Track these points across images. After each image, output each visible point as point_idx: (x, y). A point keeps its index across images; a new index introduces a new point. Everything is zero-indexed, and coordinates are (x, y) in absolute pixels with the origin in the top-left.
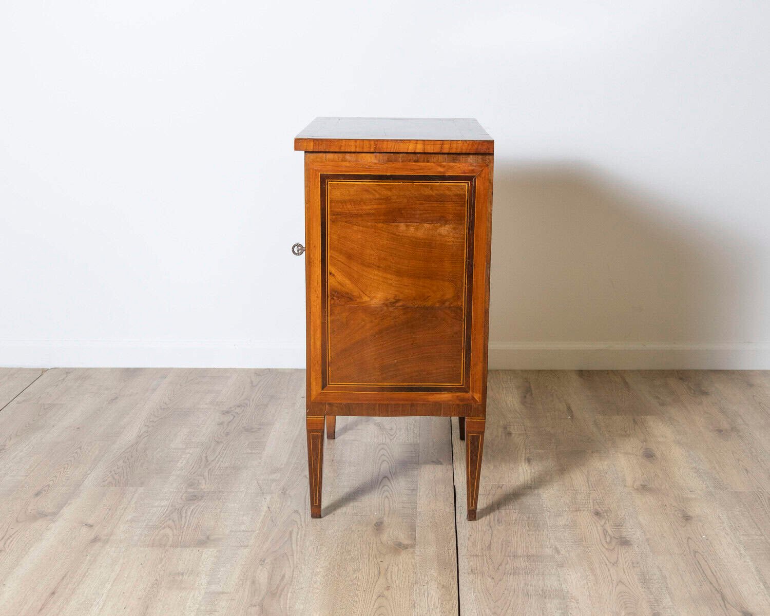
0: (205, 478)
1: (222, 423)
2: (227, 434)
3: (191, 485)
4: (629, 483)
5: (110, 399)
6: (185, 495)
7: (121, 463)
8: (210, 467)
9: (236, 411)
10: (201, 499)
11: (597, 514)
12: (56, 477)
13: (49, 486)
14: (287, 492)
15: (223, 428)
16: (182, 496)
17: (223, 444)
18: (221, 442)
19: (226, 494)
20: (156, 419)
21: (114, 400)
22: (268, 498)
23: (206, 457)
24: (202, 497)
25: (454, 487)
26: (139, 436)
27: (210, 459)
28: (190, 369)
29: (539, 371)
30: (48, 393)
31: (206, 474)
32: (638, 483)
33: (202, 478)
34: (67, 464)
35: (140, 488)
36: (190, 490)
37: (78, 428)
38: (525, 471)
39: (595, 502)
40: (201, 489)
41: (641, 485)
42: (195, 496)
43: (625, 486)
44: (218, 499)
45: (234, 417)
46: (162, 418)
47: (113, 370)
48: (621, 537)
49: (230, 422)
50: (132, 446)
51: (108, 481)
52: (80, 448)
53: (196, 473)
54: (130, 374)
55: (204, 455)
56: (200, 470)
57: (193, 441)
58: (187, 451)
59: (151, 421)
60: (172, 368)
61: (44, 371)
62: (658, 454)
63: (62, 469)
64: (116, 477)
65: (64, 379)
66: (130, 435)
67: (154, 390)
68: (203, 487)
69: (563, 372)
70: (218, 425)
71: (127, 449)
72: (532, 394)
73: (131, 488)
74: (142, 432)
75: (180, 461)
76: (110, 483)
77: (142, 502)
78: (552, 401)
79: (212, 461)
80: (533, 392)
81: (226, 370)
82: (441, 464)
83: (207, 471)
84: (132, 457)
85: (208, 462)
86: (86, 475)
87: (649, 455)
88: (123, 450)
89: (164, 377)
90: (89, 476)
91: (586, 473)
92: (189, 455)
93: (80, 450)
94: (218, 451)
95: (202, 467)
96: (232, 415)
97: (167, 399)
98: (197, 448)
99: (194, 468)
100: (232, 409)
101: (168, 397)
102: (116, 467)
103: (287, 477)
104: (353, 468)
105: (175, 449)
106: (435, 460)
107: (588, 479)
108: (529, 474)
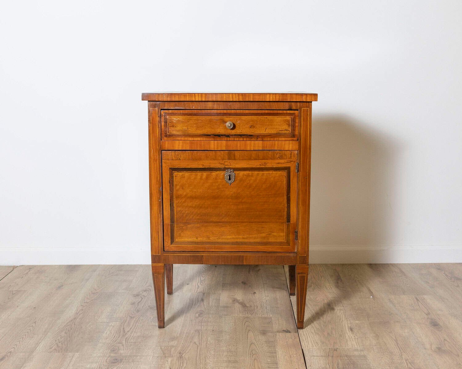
0: (123, 345)
1: (133, 304)
2: (138, 311)
3: (113, 351)
4: (428, 346)
5: (57, 287)
6: (109, 359)
7: (63, 334)
8: (127, 336)
9: (143, 294)
10: (121, 362)
12: (16, 345)
13: (11, 352)
14: (183, 355)
15: (135, 307)
16: (107, 360)
18: (134, 317)
19: (138, 357)
20: (88, 301)
21: (60, 287)
22: (170, 360)
23: (124, 328)
24: (121, 360)
25: (302, 349)
26: (77, 314)
27: (127, 329)
29: (343, 265)
30: (16, 282)
31: (124, 342)
32: (434, 347)
33: (121, 345)
34: (25, 335)
35: (76, 353)
36: (112, 355)
37: (34, 308)
38: (350, 337)
39: (407, 361)
40: (121, 353)
41: (437, 348)
42: (117, 359)
43: (425, 349)
44: (133, 361)
45: (142, 299)
46: (92, 300)
47: (60, 267)
49: (139, 302)
50: (72, 321)
51: (53, 348)
52: (35, 322)
53: (117, 341)
54: (72, 269)
55: (122, 327)
56: (120, 338)
57: (114, 316)
58: (110, 324)
59: (84, 302)
60: (99, 265)
61: (14, 267)
62: (441, 324)
63: (22, 339)
64: (60, 344)
65: (27, 273)
66: (70, 313)
67: (87, 280)
68: (122, 352)
70: (131, 304)
71: (68, 323)
72: (342, 281)
73: (70, 353)
74: (79, 310)
75: (105, 332)
76: (55, 349)
77: (78, 365)
78: (357, 285)
79: (128, 332)
80: (342, 279)
81: (135, 266)
82: (290, 333)
83: (124, 340)
84: (71, 329)
85: (124, 332)
86: (38, 344)
87: (435, 324)
88: (65, 324)
89: (94, 271)
90: (40, 344)
91: (395, 338)
92: (111, 327)
93: (35, 324)
94: (132, 324)
95: (121, 336)
96: (141, 297)
97: (96, 286)
98: (117, 321)
99: (115, 338)
100: (141, 293)
101: (97, 285)
102: (60, 337)
103: (182, 343)
104: (228, 336)
105: (101, 322)
106: (285, 329)
107: (397, 344)
108: (354, 340)
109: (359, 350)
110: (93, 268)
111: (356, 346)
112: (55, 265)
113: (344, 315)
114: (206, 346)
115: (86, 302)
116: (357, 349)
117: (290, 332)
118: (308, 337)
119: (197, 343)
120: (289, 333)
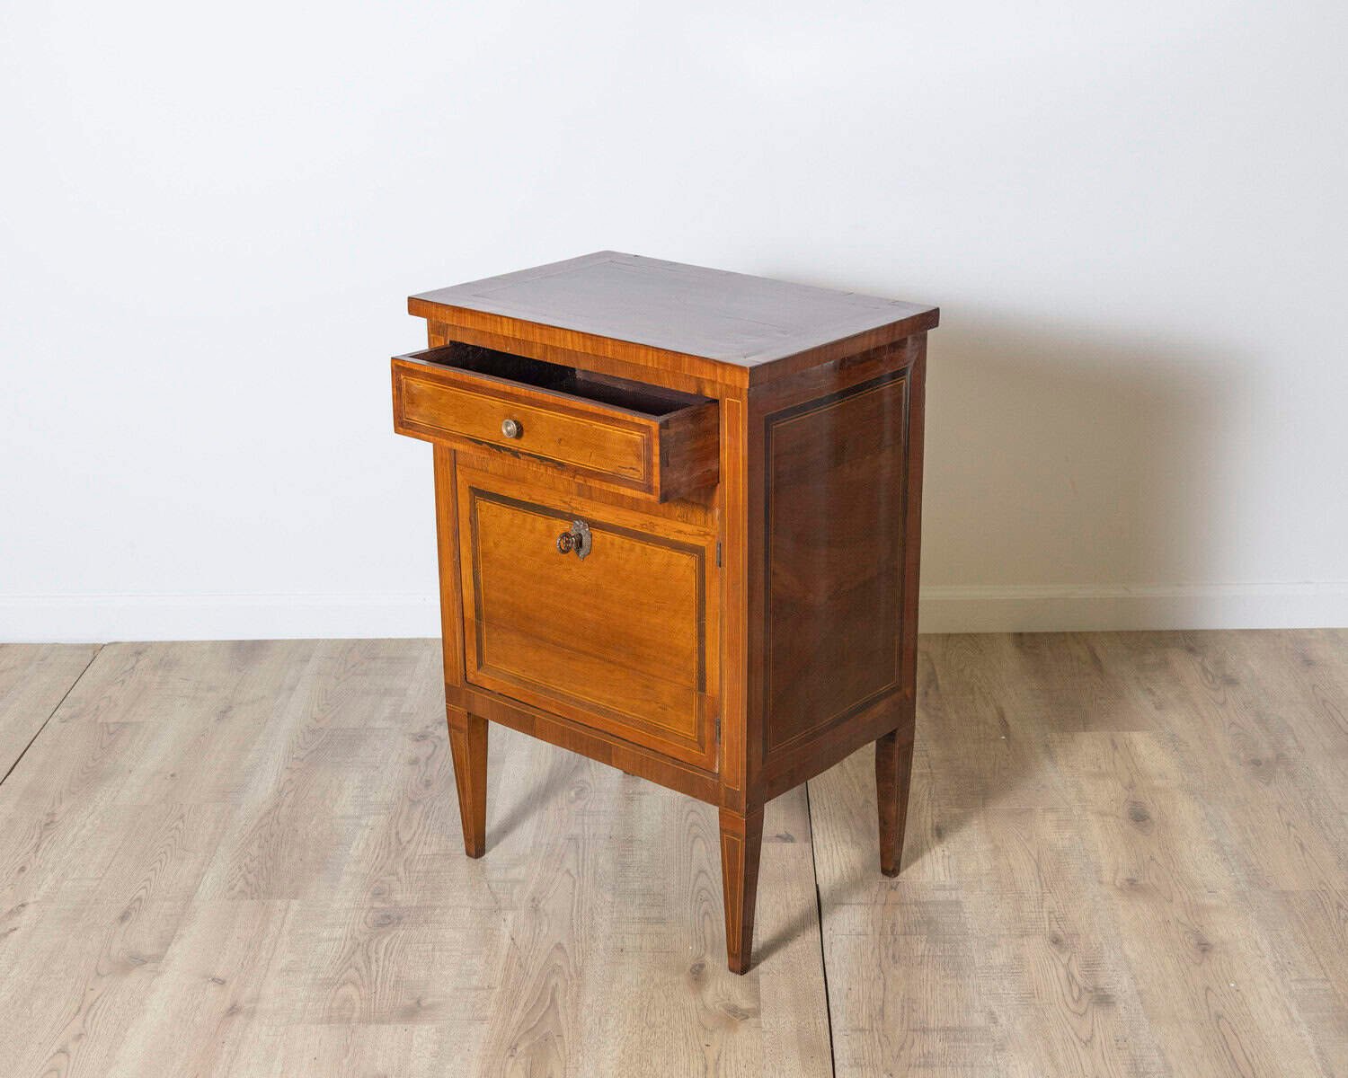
0: (399, 880)
1: (416, 761)
2: (428, 784)
3: (378, 894)
4: (1107, 876)
5: (218, 711)
6: (370, 914)
7: (254, 850)
8: (407, 855)
9: (437, 734)
10: (399, 923)
11: (1056, 941)
12: (149, 880)
13: (139, 899)
14: (541, 906)
15: (420, 771)
16: (366, 917)
17: (422, 807)
18: (419, 801)
19: (438, 910)
20: (302, 754)
21: (224, 714)
22: (510, 917)
23: (397, 833)
24: (400, 918)
26: (280, 792)
27: (405, 837)
28: (348, 641)
29: (948, 636)
30: (110, 697)
31: (401, 870)
32: (1122, 876)
33: (395, 878)
34: (165, 853)
35: (293, 901)
36: (377, 904)
37: (172, 776)
39: (1052, 916)
40: (396, 901)
41: (1128, 880)
42: (389, 917)
43: (1101, 883)
44: (426, 922)
45: (436, 746)
46: (312, 752)
47: (216, 645)
48: (1096, 989)
49: (428, 759)
50: (269, 813)
51: (237, 889)
52: (182, 818)
53: (384, 869)
54: (247, 652)
55: (394, 830)
56: (390, 861)
57: (372, 799)
58: (363, 822)
59: (293, 759)
60: (318, 640)
61: (97, 649)
62: (1154, 815)
63: (158, 865)
64: (251, 878)
65: (133, 668)
66: (263, 789)
67: (292, 689)
68: (399, 897)
69: (989, 636)
70: (411, 764)
71: (262, 819)
72: (937, 688)
73: (279, 902)
74: (282, 783)
75: (355, 844)
76: (242, 891)
77: (301, 931)
78: (974, 702)
79: (408, 842)
80: (940, 682)
81: (410, 643)
82: (792, 842)
83: (402, 864)
84: (272, 836)
85: (401, 844)
86: (199, 876)
87: (1139, 817)
88: (256, 821)
89: (306, 660)
90: (205, 877)
91: (1036, 856)
92: (367, 831)
93: (183, 822)
94: (415, 823)
95: (393, 856)
96: (433, 742)
97: (316, 709)
98: (380, 814)
99: (379, 859)
100: (430, 730)
101: (318, 706)
102: (248, 859)
103: (537, 874)
104: (645, 853)
105: (342, 817)
106: (782, 833)
107: (1039, 870)
108: (940, 860)
109: (948, 888)
110: (301, 651)
111: (942, 878)
112: (203, 643)
113: (927, 793)
114: (595, 879)
115: (297, 758)
116: (944, 886)
117: (792, 840)
118: (835, 852)
119: (573, 872)
120: (791, 844)
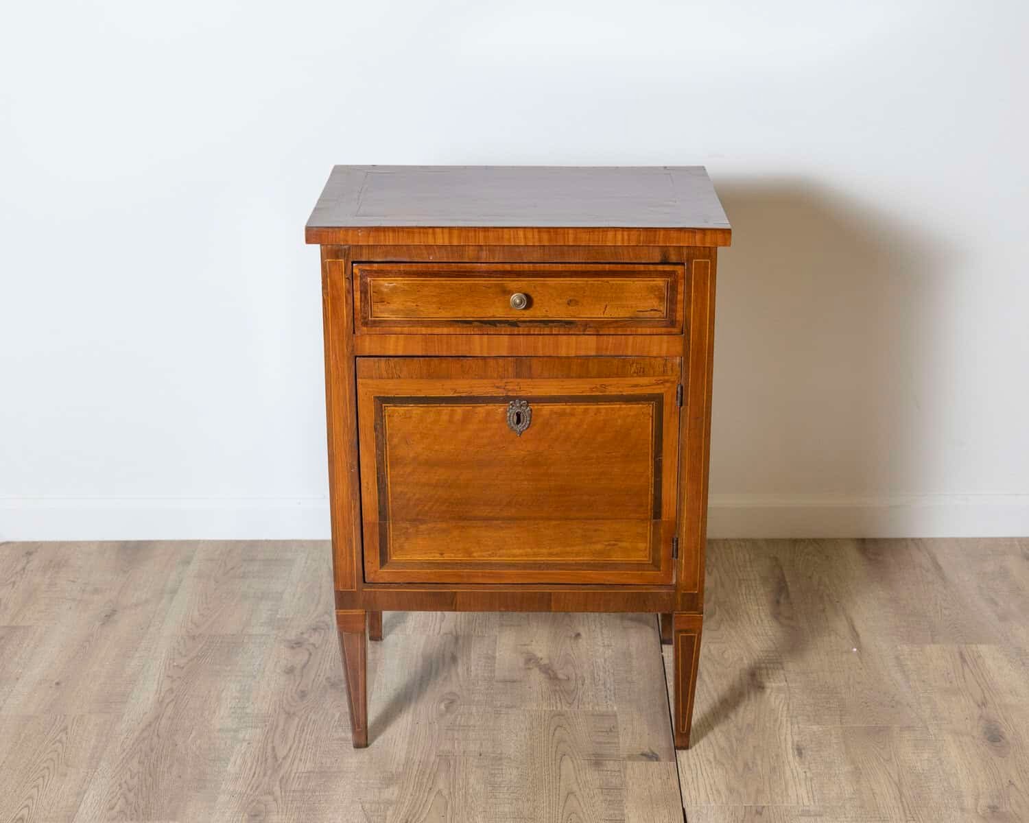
1: (290, 671)
2: (303, 695)
5: (103, 615)
7: (135, 765)
8: (282, 773)
9: (312, 640)
12: (32, 798)
15: (295, 681)
17: (298, 720)
18: (294, 714)
20: (183, 661)
21: (109, 617)
23: (273, 748)
25: (684, 810)
26: (160, 702)
27: (281, 752)
31: (277, 789)
33: (270, 798)
34: (48, 768)
37: (58, 684)
45: (311, 655)
46: (192, 659)
47: (102, 544)
49: (304, 667)
50: (150, 725)
51: (117, 808)
52: (66, 729)
53: (261, 787)
54: (132, 553)
55: (270, 746)
56: (266, 778)
57: (248, 711)
58: (241, 736)
59: (174, 666)
63: (41, 780)
64: (131, 796)
65: (24, 569)
66: (145, 698)
67: (174, 593)
70: (285, 673)
71: (143, 730)
76: (121, 811)
79: (284, 758)
81: (285, 545)
82: (657, 761)
83: (278, 783)
84: (152, 750)
85: (277, 760)
86: (80, 794)
88: (137, 735)
89: (188, 562)
90: (87, 795)
91: (896, 779)
92: (245, 744)
93: (67, 733)
94: (291, 735)
95: (269, 772)
96: (307, 650)
97: (196, 612)
98: (256, 727)
99: (256, 776)
100: (305, 636)
101: (199, 611)
102: (128, 776)
103: (409, 795)
104: (515, 772)
105: (220, 730)
106: (646, 750)
107: (901, 794)
108: (803, 782)
110: (183, 551)
111: (806, 802)
114: (466, 801)
115: (178, 666)
116: (809, 811)
